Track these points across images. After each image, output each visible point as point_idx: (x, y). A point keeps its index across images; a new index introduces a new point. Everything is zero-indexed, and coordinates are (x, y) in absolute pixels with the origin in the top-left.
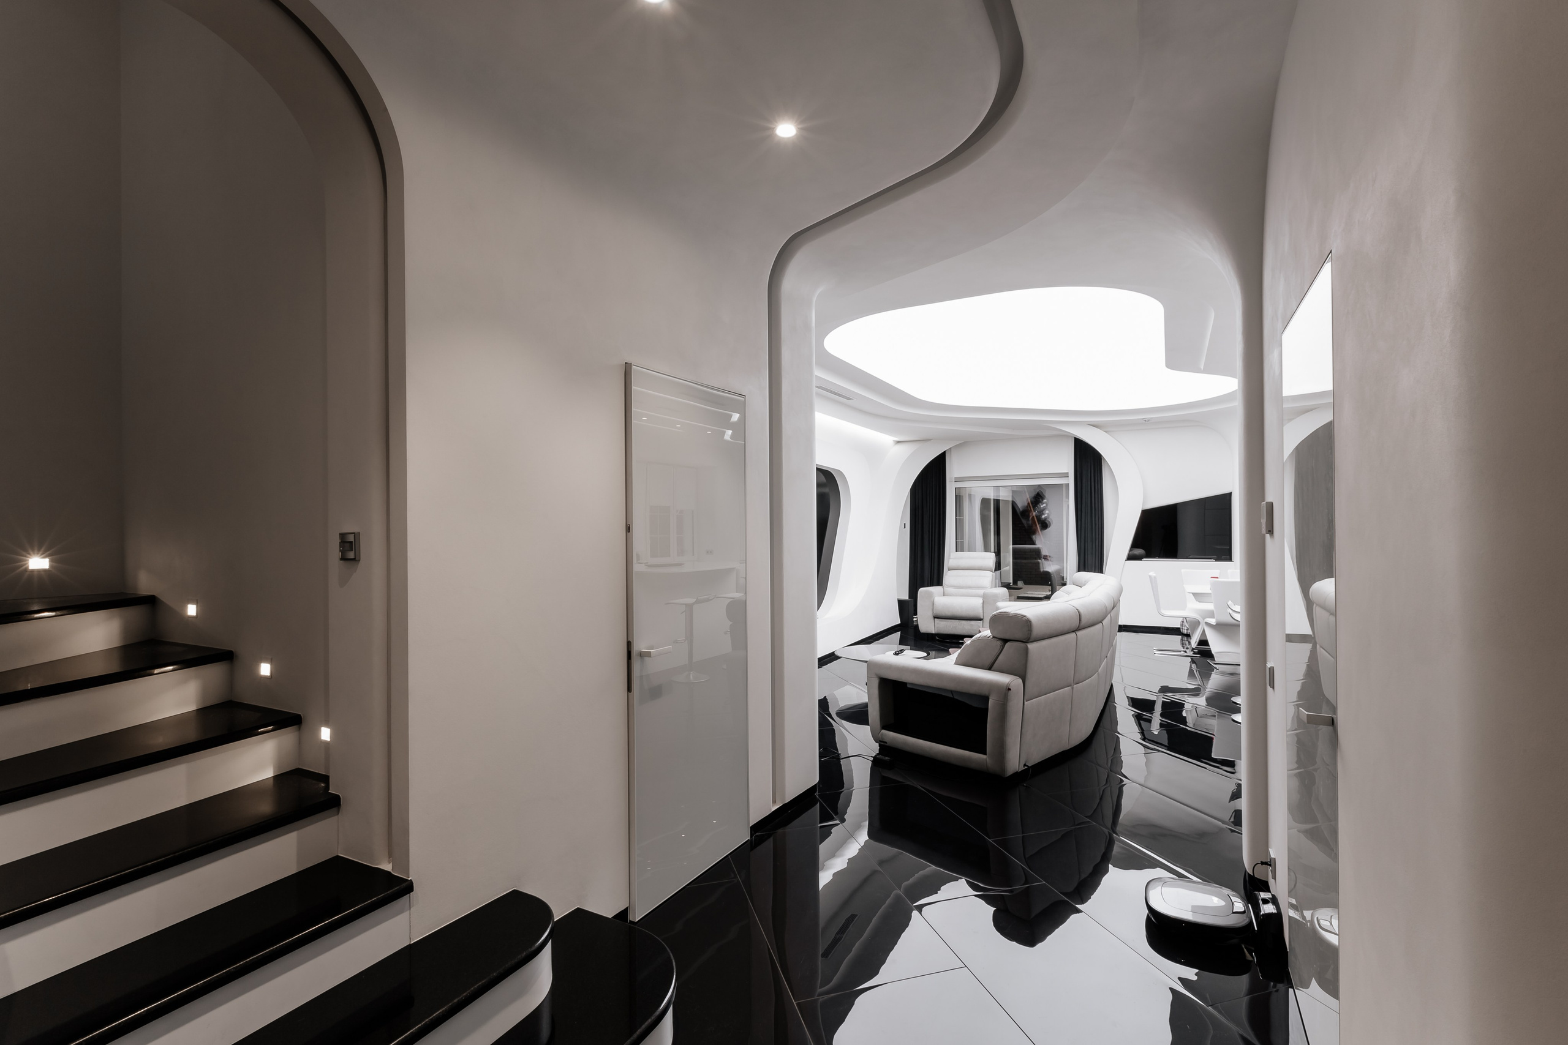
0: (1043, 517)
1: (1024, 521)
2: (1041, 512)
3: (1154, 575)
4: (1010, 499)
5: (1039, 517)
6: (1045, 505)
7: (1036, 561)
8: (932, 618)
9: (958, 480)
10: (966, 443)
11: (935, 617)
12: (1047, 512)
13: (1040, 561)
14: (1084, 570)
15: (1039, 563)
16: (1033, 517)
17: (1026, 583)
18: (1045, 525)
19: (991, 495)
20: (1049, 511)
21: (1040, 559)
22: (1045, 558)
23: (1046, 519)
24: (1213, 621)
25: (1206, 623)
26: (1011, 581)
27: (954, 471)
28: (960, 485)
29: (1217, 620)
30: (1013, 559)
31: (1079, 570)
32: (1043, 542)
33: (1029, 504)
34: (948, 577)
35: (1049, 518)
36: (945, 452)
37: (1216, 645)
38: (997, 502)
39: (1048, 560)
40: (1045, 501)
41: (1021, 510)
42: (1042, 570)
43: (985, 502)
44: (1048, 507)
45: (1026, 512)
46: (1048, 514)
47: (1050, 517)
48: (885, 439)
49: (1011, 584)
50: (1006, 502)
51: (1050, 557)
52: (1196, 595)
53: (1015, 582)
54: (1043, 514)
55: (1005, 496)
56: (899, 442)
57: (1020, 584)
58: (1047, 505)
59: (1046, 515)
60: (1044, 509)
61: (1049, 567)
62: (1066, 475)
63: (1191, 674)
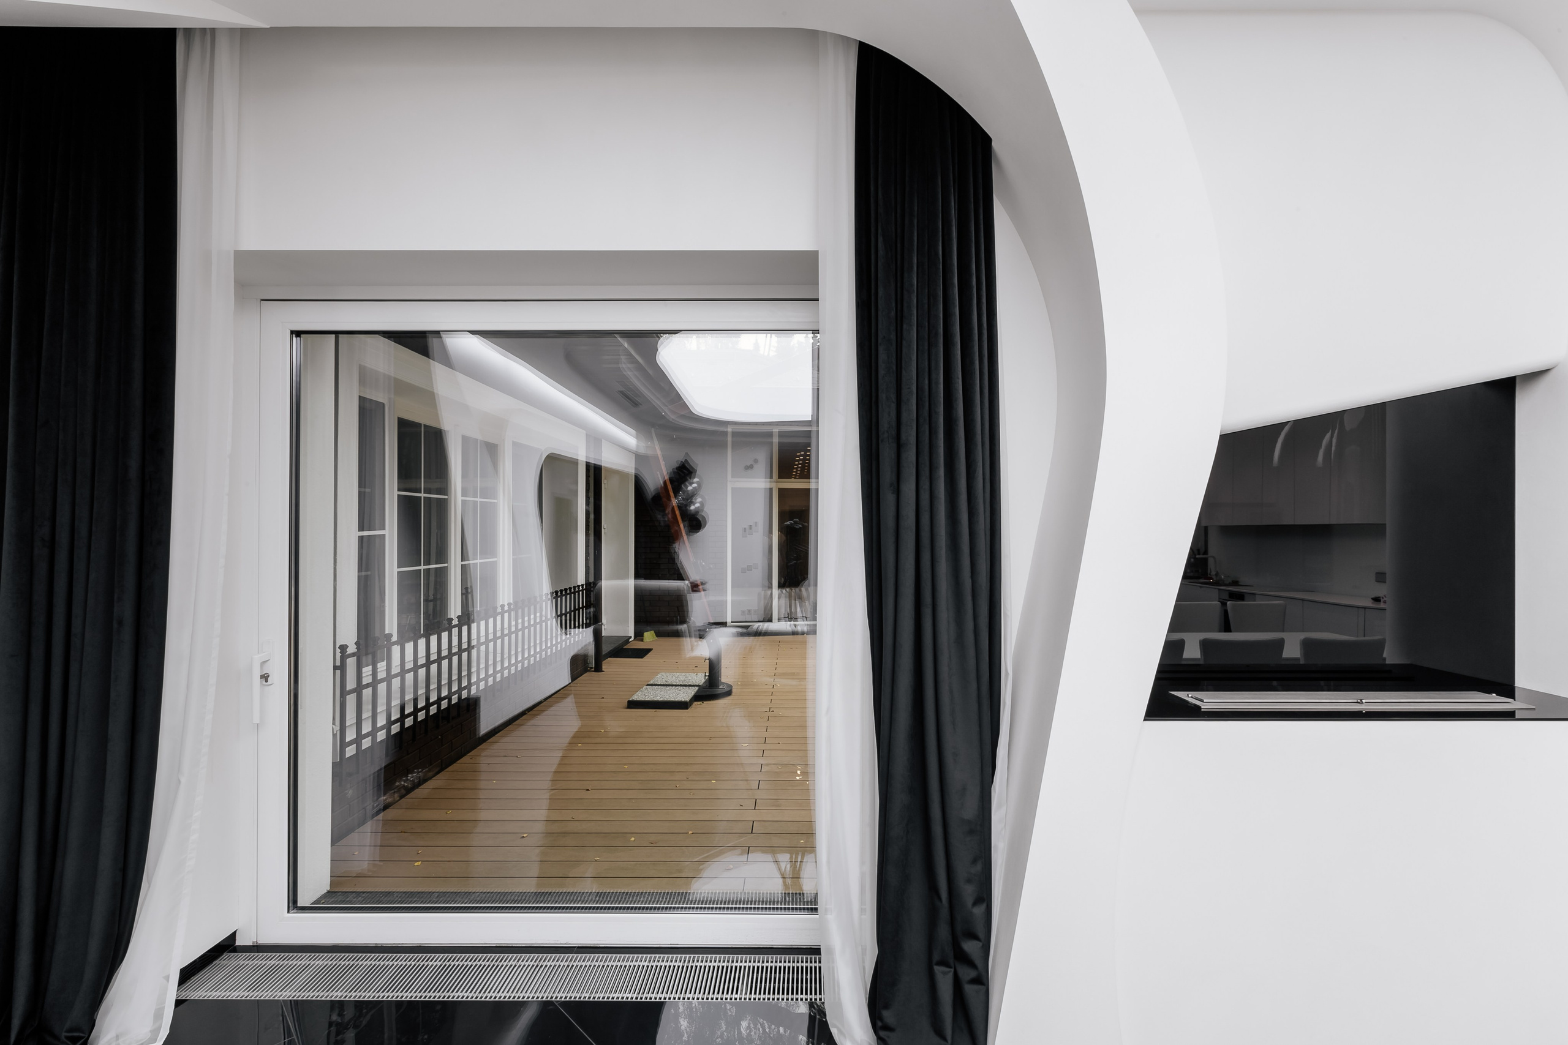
0: (692, 508)
1: (659, 518)
2: (690, 498)
5: (683, 508)
6: (695, 485)
12: (699, 500)
16: (673, 508)
18: (695, 523)
19: (582, 454)
20: (702, 497)
23: (697, 512)
33: (665, 482)
35: (703, 510)
38: (595, 473)
40: (696, 480)
41: (653, 494)
44: (701, 492)
45: (660, 499)
51: (702, 584)
54: (692, 503)
58: (699, 487)
59: (697, 505)
60: (693, 495)
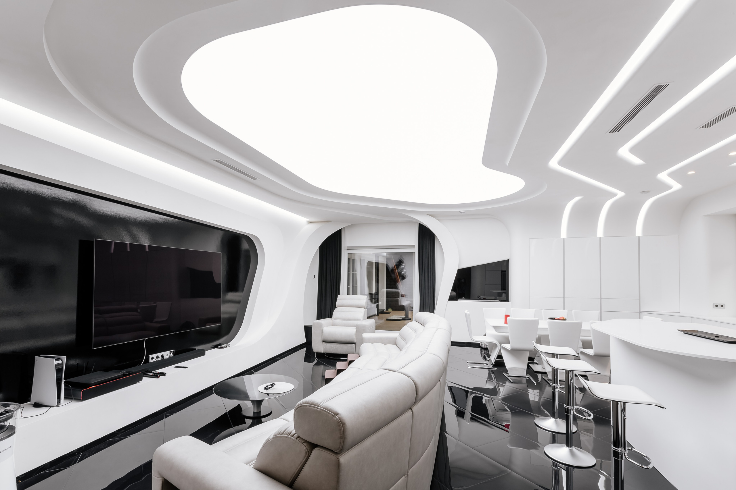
0: (402, 273)
1: (393, 276)
2: (402, 270)
3: (469, 313)
4: (385, 263)
5: (400, 273)
6: (403, 266)
7: (397, 299)
8: (322, 342)
9: (349, 248)
10: (353, 225)
11: (323, 342)
12: (405, 270)
13: (399, 299)
14: (424, 311)
15: (398, 300)
16: (397, 273)
17: (393, 310)
18: (403, 278)
19: (374, 260)
21: (399, 298)
22: (402, 296)
23: (404, 274)
24: (508, 347)
25: (502, 347)
26: (385, 309)
27: (347, 242)
28: (350, 252)
29: (511, 346)
30: (387, 297)
31: (420, 311)
32: (402, 287)
33: (394, 266)
34: (336, 313)
36: (341, 229)
37: (509, 363)
38: (377, 264)
39: (404, 297)
40: (404, 264)
41: (391, 269)
42: (400, 304)
43: (370, 264)
44: (405, 268)
45: (393, 271)
46: (405, 271)
47: (406, 273)
48: (301, 220)
49: (385, 310)
50: (383, 264)
51: (405, 295)
52: (495, 327)
53: (387, 309)
54: (403, 271)
55: (382, 260)
56: (311, 222)
57: (390, 310)
58: (405, 266)
59: (404, 272)
60: (403, 269)
61: (404, 302)
62: (413, 247)
63: (490, 378)
